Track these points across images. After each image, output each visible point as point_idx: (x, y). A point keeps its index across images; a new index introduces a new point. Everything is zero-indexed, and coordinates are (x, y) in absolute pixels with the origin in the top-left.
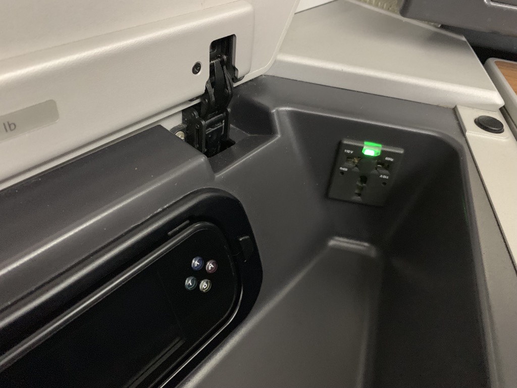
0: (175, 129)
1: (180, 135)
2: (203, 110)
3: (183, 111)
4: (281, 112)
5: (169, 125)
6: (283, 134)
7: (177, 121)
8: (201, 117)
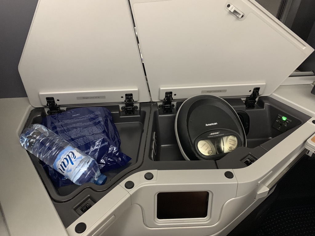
0: (243, 101)
1: (244, 102)
2: (250, 98)
3: (247, 98)
4: (266, 104)
5: (242, 99)
6: (266, 109)
7: (245, 99)
8: (249, 100)
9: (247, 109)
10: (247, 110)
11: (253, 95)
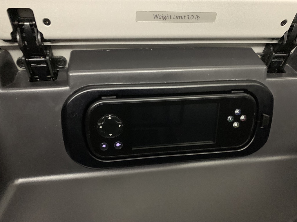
0: (259, 54)
8: (274, 51)
9: (268, 76)
10: (268, 79)
11: (288, 36)
